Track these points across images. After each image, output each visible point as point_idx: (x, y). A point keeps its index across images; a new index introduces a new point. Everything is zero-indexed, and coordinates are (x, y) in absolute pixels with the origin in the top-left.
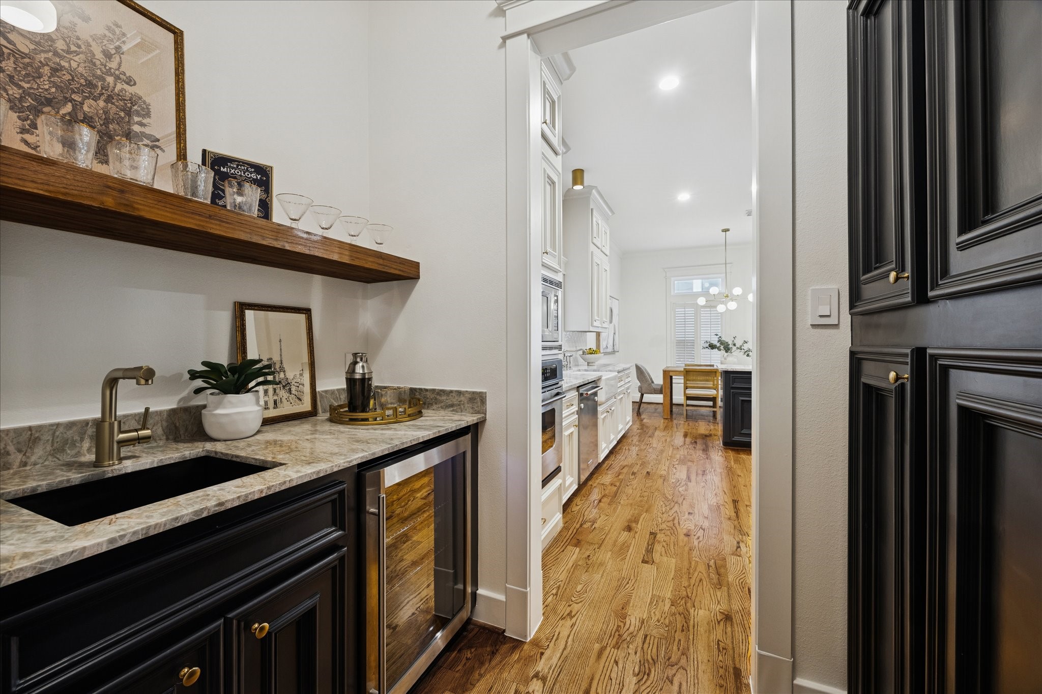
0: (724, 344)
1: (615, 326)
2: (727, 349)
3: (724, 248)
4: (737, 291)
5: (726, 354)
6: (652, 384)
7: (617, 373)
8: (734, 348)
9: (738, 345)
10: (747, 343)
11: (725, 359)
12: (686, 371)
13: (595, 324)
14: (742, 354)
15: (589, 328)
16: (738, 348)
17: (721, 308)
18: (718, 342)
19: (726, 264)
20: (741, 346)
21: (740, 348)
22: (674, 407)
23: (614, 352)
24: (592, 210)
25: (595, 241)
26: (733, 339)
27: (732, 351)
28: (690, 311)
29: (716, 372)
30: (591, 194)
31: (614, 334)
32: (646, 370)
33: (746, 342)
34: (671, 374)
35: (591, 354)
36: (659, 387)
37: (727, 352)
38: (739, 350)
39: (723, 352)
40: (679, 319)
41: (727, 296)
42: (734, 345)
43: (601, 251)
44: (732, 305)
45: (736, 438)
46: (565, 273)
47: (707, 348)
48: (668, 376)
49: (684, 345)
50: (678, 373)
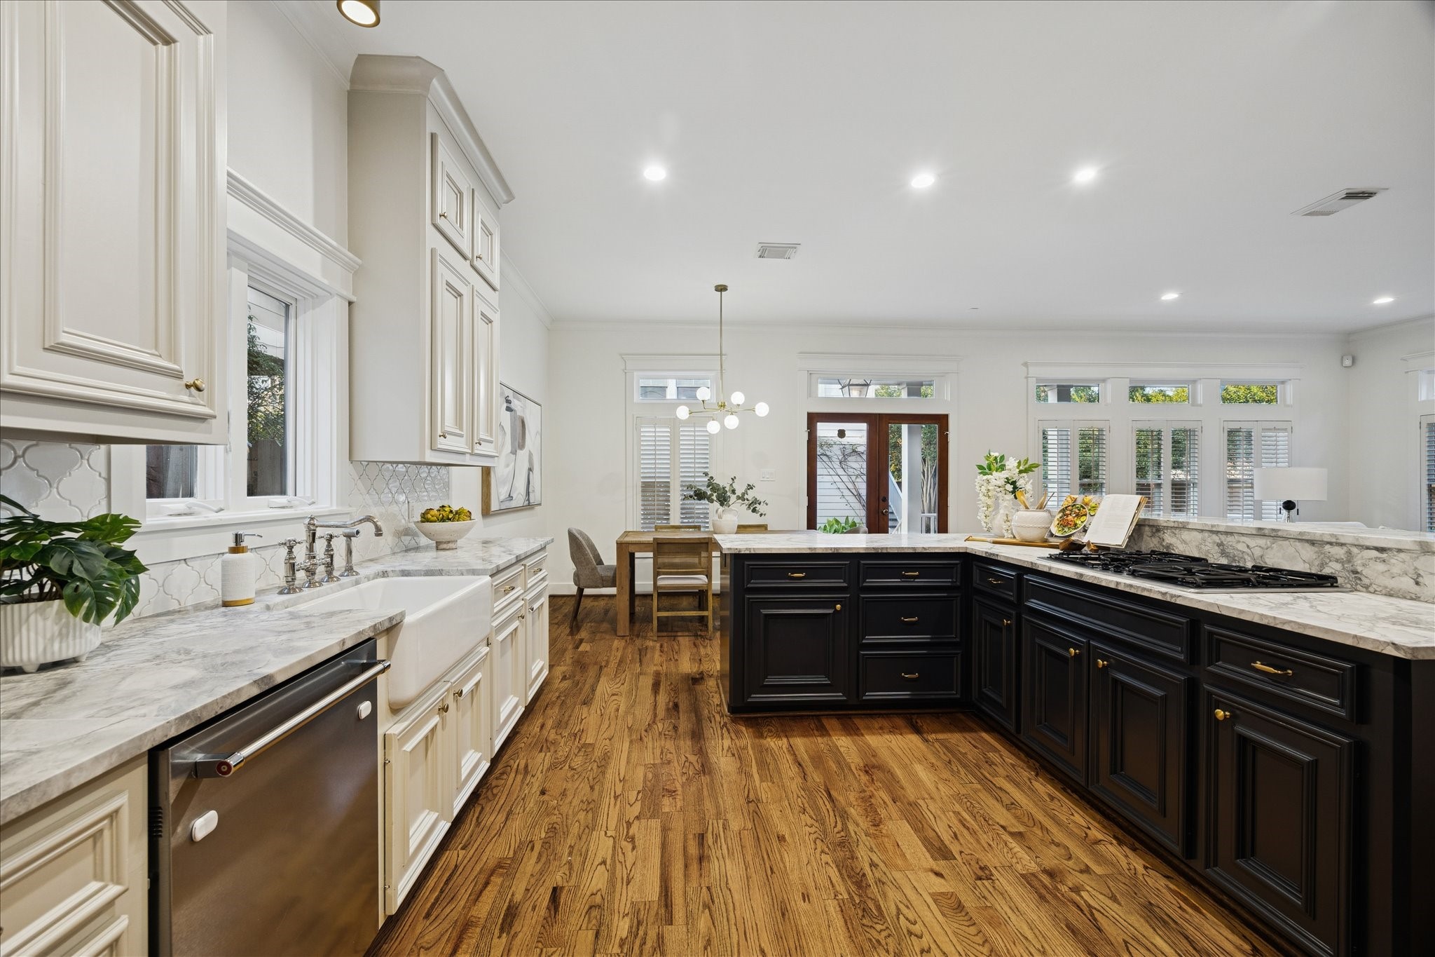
0: (718, 490)
1: (531, 455)
2: (723, 500)
3: (719, 328)
4: (738, 398)
5: (721, 509)
6: (599, 567)
7: (488, 578)
8: (733, 498)
9: (739, 493)
10: (752, 488)
11: (720, 517)
12: (658, 543)
13: (442, 443)
14: (745, 507)
15: (423, 453)
16: (738, 498)
17: (713, 427)
18: (708, 486)
19: (721, 355)
20: (743, 494)
21: (742, 498)
22: (637, 602)
23: (529, 506)
24: (433, 136)
25: (441, 222)
26: (731, 482)
27: (730, 503)
28: (664, 431)
29: (707, 543)
30: (428, 89)
31: (530, 470)
32: (588, 540)
33: (750, 487)
34: (631, 549)
35: (443, 520)
36: (610, 574)
37: (722, 504)
38: (740, 501)
39: (716, 504)
40: (645, 450)
41: (723, 406)
42: (734, 492)
43: (473, 266)
44: (732, 422)
45: (758, 697)
46: (354, 299)
47: (691, 497)
48: (627, 552)
49: (653, 491)
50: (643, 546)
